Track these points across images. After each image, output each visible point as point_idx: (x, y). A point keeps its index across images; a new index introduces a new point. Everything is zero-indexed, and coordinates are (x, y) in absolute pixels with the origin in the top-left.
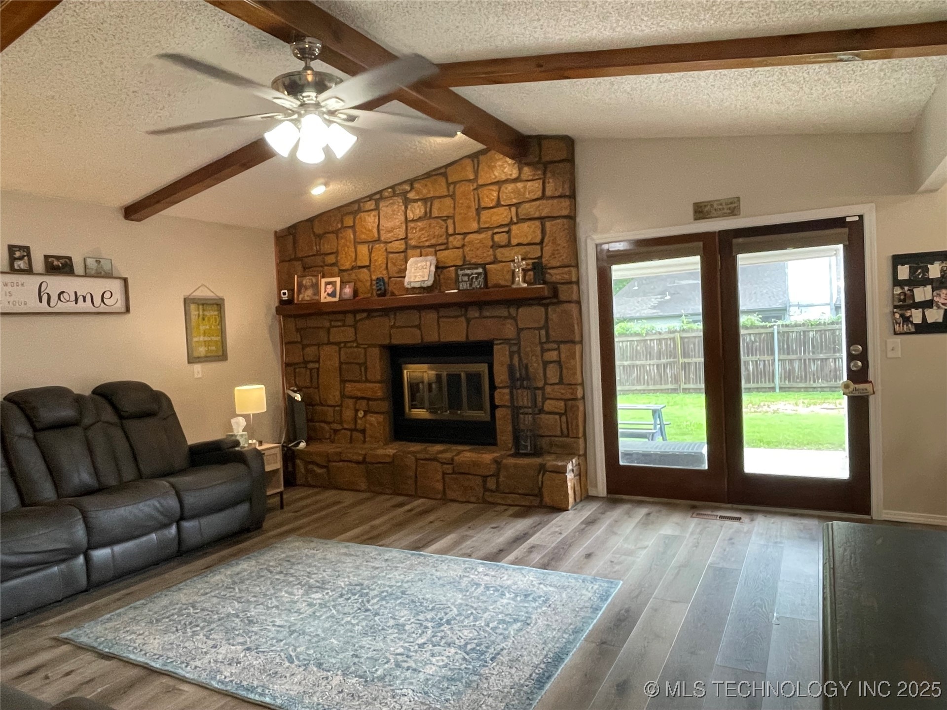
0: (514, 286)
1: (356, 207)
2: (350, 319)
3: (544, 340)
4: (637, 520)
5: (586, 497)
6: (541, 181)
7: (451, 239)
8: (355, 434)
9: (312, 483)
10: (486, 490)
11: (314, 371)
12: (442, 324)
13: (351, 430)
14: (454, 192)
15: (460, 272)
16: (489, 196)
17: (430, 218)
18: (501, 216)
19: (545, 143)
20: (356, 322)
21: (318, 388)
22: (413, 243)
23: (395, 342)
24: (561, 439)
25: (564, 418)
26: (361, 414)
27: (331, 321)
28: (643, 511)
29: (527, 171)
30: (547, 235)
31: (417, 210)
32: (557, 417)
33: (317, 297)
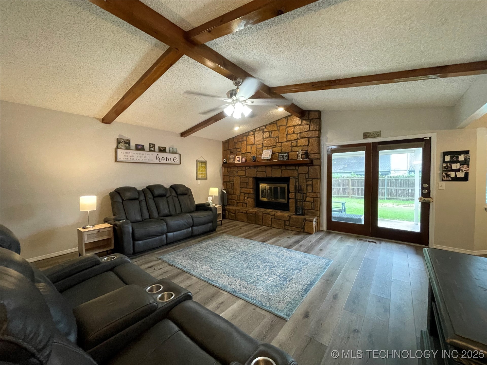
0: (298, 160)
1: (247, 134)
2: (244, 169)
3: (307, 177)
4: (338, 240)
5: (319, 230)
6: (309, 125)
7: (277, 144)
8: (244, 204)
9: (230, 218)
10: (285, 225)
11: (232, 184)
12: (273, 171)
13: (243, 203)
14: (279, 129)
15: (280, 155)
16: (291, 130)
17: (271, 137)
18: (295, 136)
19: (311, 113)
20: (246, 169)
21: (233, 189)
22: (265, 145)
23: (257, 176)
24: (312, 210)
25: (313, 204)
26: (246, 198)
27: (238, 169)
28: (339, 237)
29: (304, 122)
30: (310, 143)
31: (267, 135)
32: (311, 203)
33: (234, 162)
